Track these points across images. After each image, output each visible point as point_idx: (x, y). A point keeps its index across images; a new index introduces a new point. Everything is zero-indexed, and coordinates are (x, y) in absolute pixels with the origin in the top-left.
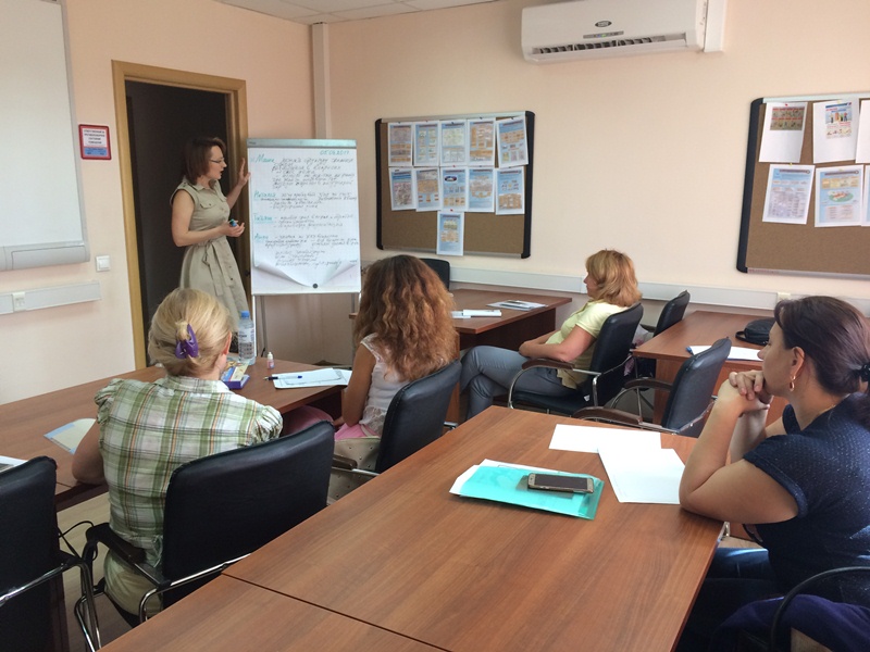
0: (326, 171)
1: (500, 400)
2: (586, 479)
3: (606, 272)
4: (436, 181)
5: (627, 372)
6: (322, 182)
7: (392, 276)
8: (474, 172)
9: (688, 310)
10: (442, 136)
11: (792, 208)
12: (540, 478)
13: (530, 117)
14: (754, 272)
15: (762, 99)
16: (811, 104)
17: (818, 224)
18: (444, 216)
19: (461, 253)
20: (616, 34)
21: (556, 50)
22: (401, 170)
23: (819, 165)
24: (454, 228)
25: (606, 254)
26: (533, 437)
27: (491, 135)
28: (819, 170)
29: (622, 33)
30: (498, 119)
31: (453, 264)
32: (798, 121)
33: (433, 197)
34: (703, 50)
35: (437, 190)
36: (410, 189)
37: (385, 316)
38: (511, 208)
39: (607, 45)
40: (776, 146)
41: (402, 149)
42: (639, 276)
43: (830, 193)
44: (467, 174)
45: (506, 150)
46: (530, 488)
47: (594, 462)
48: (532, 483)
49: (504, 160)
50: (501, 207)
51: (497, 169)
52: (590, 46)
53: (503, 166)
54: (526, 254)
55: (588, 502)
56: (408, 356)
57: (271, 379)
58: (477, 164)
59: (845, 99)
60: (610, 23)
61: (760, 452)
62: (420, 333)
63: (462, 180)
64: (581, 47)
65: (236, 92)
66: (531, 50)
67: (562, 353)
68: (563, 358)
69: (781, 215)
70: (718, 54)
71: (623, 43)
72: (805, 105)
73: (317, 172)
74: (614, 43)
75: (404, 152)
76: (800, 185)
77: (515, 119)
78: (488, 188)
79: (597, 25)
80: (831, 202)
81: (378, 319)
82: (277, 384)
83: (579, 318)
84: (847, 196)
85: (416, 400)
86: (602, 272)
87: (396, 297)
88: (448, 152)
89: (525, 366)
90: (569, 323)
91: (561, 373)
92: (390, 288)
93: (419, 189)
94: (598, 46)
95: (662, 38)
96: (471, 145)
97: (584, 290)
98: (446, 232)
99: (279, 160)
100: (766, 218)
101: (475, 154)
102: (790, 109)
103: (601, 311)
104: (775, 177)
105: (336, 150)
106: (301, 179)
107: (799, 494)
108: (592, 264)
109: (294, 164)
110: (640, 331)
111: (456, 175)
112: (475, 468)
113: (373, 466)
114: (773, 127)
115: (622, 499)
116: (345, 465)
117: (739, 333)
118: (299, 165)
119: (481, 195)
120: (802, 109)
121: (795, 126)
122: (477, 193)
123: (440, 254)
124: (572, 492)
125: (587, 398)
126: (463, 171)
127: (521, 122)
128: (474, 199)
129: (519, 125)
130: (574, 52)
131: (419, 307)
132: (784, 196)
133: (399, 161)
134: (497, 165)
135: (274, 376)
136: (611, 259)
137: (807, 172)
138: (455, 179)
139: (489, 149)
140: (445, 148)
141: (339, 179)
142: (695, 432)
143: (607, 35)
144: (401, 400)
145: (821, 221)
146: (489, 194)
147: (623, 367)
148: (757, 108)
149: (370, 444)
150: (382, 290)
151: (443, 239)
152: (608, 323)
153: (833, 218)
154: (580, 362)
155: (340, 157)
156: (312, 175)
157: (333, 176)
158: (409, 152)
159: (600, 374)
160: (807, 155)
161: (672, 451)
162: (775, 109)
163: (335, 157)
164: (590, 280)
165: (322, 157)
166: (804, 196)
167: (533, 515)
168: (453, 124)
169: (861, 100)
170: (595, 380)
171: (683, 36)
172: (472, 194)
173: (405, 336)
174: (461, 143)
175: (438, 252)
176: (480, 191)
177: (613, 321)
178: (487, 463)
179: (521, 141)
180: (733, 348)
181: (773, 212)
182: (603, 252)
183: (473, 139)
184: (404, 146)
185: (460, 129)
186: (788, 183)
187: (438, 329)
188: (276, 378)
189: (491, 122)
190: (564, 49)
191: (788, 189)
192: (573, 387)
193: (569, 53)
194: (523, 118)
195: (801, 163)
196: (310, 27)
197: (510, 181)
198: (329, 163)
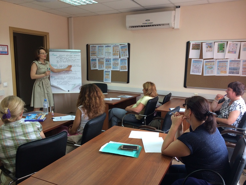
0: (72, 59)
2: (137, 146)
3: (149, 88)
4: (103, 62)
5: (155, 115)
6: (71, 62)
7: (88, 90)
8: (114, 59)
9: (171, 98)
10: (105, 49)
11: (198, 71)
12: (125, 146)
13: (129, 45)
14: (188, 88)
15: (189, 41)
16: (202, 43)
17: (204, 75)
18: (106, 71)
19: (110, 82)
20: (151, 23)
21: (135, 27)
22: (94, 58)
23: (204, 59)
24: (109, 75)
25: (148, 83)
26: (124, 134)
27: (118, 49)
28: (205, 61)
29: (153, 23)
30: (120, 45)
31: (108, 85)
32: (199, 48)
33: (102, 66)
34: (174, 28)
35: (104, 64)
36: (96, 63)
37: (86, 101)
38: (124, 69)
39: (149, 26)
40: (193, 54)
41: (94, 52)
43: (207, 67)
45: (122, 54)
46: (121, 149)
47: (140, 141)
48: (122, 148)
49: (122, 56)
50: (121, 69)
51: (120, 59)
52: (145, 26)
54: (128, 82)
55: (137, 153)
56: (92, 112)
57: (52, 119)
58: (115, 57)
59: (211, 42)
60: (149, 20)
62: (95, 106)
63: (111, 61)
64: (142, 26)
65: (46, 36)
66: (129, 27)
67: (136, 110)
68: (137, 111)
69: (195, 72)
70: (178, 29)
71: (153, 26)
72: (200, 43)
73: (70, 59)
74: (151, 26)
75: (94, 54)
76: (200, 65)
78: (118, 64)
79: (146, 21)
80: (207, 69)
81: (84, 102)
82: (54, 120)
83: (141, 100)
84: (212, 68)
85: (92, 125)
86: (147, 88)
87: (89, 96)
88: (107, 54)
89: (126, 114)
90: (138, 102)
91: (136, 115)
92: (88, 93)
93: (99, 64)
94: (147, 26)
95: (163, 25)
96: (113, 52)
98: (106, 76)
99: (58, 55)
100: (191, 73)
101: (114, 54)
102: (197, 44)
103: (147, 98)
104: (193, 62)
105: (75, 53)
106: (65, 60)
107: (191, 148)
108: (144, 85)
109: (63, 56)
110: (158, 104)
111: (109, 60)
112: (107, 144)
113: (80, 143)
114: (192, 49)
115: (146, 152)
116: (72, 143)
117: (184, 104)
120: (200, 44)
121: (198, 49)
124: (133, 150)
125: (143, 123)
126: (111, 59)
127: (126, 46)
128: (114, 67)
129: (126, 47)
130: (140, 27)
131: (95, 99)
132: (195, 67)
133: (93, 56)
134: (120, 58)
136: (149, 84)
137: (201, 61)
139: (118, 53)
140: (106, 53)
141: (76, 61)
143: (149, 23)
144: (88, 125)
145: (205, 74)
146: (118, 66)
147: (153, 114)
148: (188, 44)
149: (79, 137)
150: (85, 93)
151: (105, 78)
152: (149, 102)
153: (208, 73)
154: (141, 113)
155: (76, 55)
156: (68, 60)
157: (74, 60)
158: (96, 53)
159: (146, 116)
160: (201, 56)
161: (162, 138)
162: (193, 44)
163: (74, 54)
164: (144, 90)
165: (71, 54)
166: (201, 67)
167: (122, 157)
168: (108, 46)
169: (215, 42)
170: (145, 118)
171: (169, 24)
172: (113, 65)
173: (91, 107)
174: (110, 51)
175: (104, 81)
176: (116, 65)
177: (150, 101)
178: (111, 142)
179: (126, 51)
181: (193, 72)
183: (113, 50)
185: (110, 48)
186: (197, 64)
187: (100, 105)
188: (54, 118)
189: (118, 46)
190: (137, 27)
191: (196, 65)
192: (139, 119)
193: (139, 28)
194: (127, 45)
195: (200, 59)
196: (68, 18)
197: (124, 62)
198: (73, 56)
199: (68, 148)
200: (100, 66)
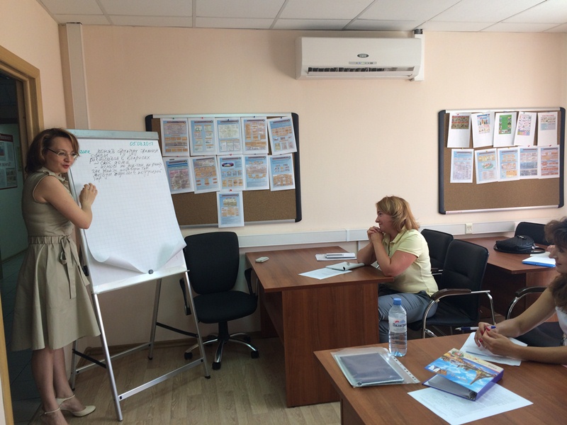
4: (213, 167)
8: (249, 159)
10: (218, 132)
11: (465, 174)
13: (295, 117)
15: (445, 111)
17: (478, 182)
18: (224, 196)
19: (243, 223)
20: (372, 63)
21: (327, 70)
22: (176, 159)
23: (476, 149)
24: (235, 204)
27: (264, 131)
29: (376, 63)
30: (268, 118)
31: (239, 234)
32: (465, 124)
33: (211, 181)
35: (215, 174)
36: (187, 174)
38: (284, 185)
41: (177, 141)
43: (483, 164)
44: (243, 161)
45: (278, 142)
49: (276, 149)
50: (275, 184)
51: (270, 156)
52: (352, 70)
53: (275, 153)
54: (298, 219)
58: (252, 153)
59: (485, 112)
60: (367, 56)
63: (239, 165)
66: (307, 69)
69: (460, 179)
70: (420, 81)
73: (132, 162)
75: (180, 144)
77: (283, 119)
78: (263, 171)
79: (358, 56)
80: (483, 169)
84: (491, 166)
88: (225, 144)
93: (196, 175)
94: (357, 70)
96: (246, 138)
98: (226, 208)
99: (94, 152)
100: (452, 181)
101: (250, 145)
102: (460, 117)
104: (455, 156)
105: (143, 141)
109: (110, 155)
111: (233, 162)
114: (452, 128)
118: (114, 155)
119: (257, 176)
120: (468, 117)
121: (462, 127)
122: (254, 175)
123: (223, 226)
126: (240, 158)
127: (288, 120)
128: (250, 180)
129: (287, 123)
132: (461, 167)
133: (174, 151)
134: (270, 153)
137: (470, 153)
138: (232, 165)
139: (263, 140)
140: (221, 140)
141: (150, 168)
143: (365, 63)
145: (480, 180)
146: (264, 176)
151: (224, 215)
153: (485, 178)
155: (147, 148)
156: (127, 165)
158: (185, 144)
162: (453, 117)
163: (143, 147)
166: (470, 167)
168: (228, 121)
169: (495, 113)
172: (249, 174)
174: (237, 136)
175: (220, 225)
176: (256, 174)
179: (289, 135)
181: (456, 177)
183: (247, 133)
184: (180, 139)
185: (235, 125)
186: (462, 159)
189: (263, 120)
191: (462, 163)
194: (290, 117)
195: (470, 148)
197: (282, 165)
200: (203, 182)
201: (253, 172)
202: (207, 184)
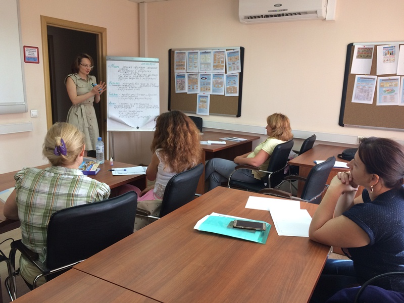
0: (144, 73)
1: (224, 184)
2: (262, 223)
3: (276, 124)
4: (197, 79)
5: (285, 172)
6: (142, 78)
7: (172, 120)
8: (215, 76)
9: (315, 144)
10: (200, 58)
11: (366, 96)
12: (239, 222)
13: (242, 49)
14: (347, 126)
15: (353, 43)
16: (376, 46)
18: (201, 96)
19: (208, 114)
20: (284, 10)
21: (255, 17)
22: (180, 74)
23: (379, 76)
24: (205, 102)
25: (276, 115)
26: (237, 202)
27: (224, 59)
28: (379, 78)
29: (287, 10)
30: (227, 50)
31: (204, 119)
32: (370, 55)
33: (195, 87)
34: (325, 19)
35: (197, 84)
36: (184, 83)
37: (168, 139)
38: (232, 93)
39: (279, 15)
40: (359, 66)
41: (181, 63)
42: (292, 126)
43: (384, 89)
44: (212, 76)
45: (230, 65)
46: (234, 227)
47: (267, 215)
48: (235, 225)
49: (229, 70)
50: (227, 92)
51: (226, 74)
52: (272, 16)
53: (229, 73)
54: (239, 115)
55: (263, 235)
57: (111, 171)
58: (217, 72)
59: (392, 44)
60: (281, 5)
61: (351, 212)
63: (209, 79)
64: (267, 16)
65: (101, 33)
66: (243, 17)
67: (254, 162)
68: (255, 165)
69: (361, 99)
70: (332, 21)
71: (287, 15)
72: (373, 47)
73: (140, 73)
74: (283, 15)
75: (182, 65)
76: (370, 85)
77: (235, 51)
78: (221, 83)
79: (275, 6)
80: (384, 94)
81: (164, 141)
82: (114, 173)
83: (263, 146)
84: (392, 91)
85: (180, 182)
86: (274, 124)
88: (203, 66)
89: (236, 168)
90: (258, 148)
91: (253, 172)
92: (171, 126)
93: (189, 83)
94: (275, 16)
95: (306, 13)
96: (214, 62)
97: (266, 133)
98: (201, 104)
99: (121, 67)
100: (353, 101)
101: (216, 67)
102: (366, 48)
103: (274, 142)
104: (358, 81)
105: (149, 63)
106: (132, 76)
107: (371, 234)
108: (269, 120)
109: (129, 69)
110: (292, 153)
111: (206, 77)
112: (207, 217)
113: (158, 215)
114: (358, 57)
115: (280, 234)
116: (144, 214)
117: (339, 155)
118: (131, 69)
119: (218, 87)
120: (372, 48)
121: (368, 57)
122: (216, 86)
123: (198, 114)
124: (255, 230)
125: (265, 184)
126: (210, 75)
127: (238, 52)
128: (214, 88)
129: (237, 53)
130: (264, 18)
132: (362, 90)
133: (179, 69)
134: (226, 72)
135: (112, 169)
136: (279, 118)
137: (373, 79)
138: (206, 79)
139: (222, 64)
140: (201, 64)
141: (150, 77)
142: (318, 202)
143: (280, 10)
144: (172, 182)
145: (379, 103)
146: (222, 86)
147: (284, 170)
148: (350, 47)
149: (157, 203)
150: (167, 126)
151: (200, 107)
152: (276, 148)
153: (385, 101)
154: (263, 167)
155: (151, 66)
156: (137, 75)
157: (148, 75)
158: (184, 65)
159: (272, 173)
160: (373, 71)
161: (306, 210)
162: (359, 48)
163: (149, 66)
164: (269, 127)
165: (143, 66)
166: (372, 91)
167: (235, 241)
168: (205, 52)
169: (400, 45)
170: (270, 176)
171: (316, 12)
172: (214, 85)
173: (177, 149)
174: (209, 61)
176: (218, 84)
177: (279, 147)
178: (214, 214)
179: (238, 61)
180: (336, 162)
181: (357, 98)
182: (275, 114)
183: (215, 60)
184: (182, 62)
185: (209, 55)
186: (364, 84)
187: (193, 147)
188: (114, 170)
189: (224, 52)
190: (259, 17)
191: (364, 87)
192: (259, 179)
193: (261, 19)
194: (239, 50)
195: (371, 74)
196: (139, 4)
197: (232, 80)
198: (146, 69)
199: (138, 221)
200: (191, 88)
201: (216, 83)
202: (193, 89)
